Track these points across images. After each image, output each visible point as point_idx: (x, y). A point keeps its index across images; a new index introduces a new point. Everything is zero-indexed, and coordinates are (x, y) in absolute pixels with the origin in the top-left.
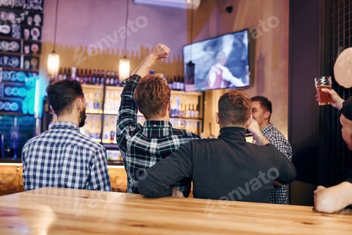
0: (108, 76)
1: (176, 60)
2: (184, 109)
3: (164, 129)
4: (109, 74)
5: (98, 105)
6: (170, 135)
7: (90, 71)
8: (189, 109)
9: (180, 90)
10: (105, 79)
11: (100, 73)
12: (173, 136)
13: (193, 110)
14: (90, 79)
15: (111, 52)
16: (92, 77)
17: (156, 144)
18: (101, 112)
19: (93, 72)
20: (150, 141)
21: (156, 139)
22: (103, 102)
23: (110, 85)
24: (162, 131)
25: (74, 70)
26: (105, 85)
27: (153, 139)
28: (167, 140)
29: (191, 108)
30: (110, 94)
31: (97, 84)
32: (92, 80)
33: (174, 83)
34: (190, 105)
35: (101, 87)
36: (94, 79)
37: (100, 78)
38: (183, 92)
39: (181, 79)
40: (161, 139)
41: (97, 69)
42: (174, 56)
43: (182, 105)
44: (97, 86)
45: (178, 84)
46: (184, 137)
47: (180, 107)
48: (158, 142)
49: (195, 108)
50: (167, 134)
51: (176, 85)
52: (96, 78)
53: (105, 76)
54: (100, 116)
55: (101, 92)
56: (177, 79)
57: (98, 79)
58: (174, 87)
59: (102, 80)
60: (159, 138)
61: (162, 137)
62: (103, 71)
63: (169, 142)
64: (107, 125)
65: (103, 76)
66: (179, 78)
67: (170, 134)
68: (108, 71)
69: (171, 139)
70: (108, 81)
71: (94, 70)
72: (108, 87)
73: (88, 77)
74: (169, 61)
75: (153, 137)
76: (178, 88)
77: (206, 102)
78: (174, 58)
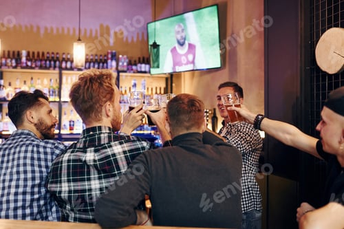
0: (64, 59)
1: (140, 39)
2: (150, 92)
3: (102, 135)
4: (64, 56)
5: (54, 92)
6: (109, 143)
7: (43, 54)
8: (156, 93)
9: (145, 72)
10: (61, 63)
11: (55, 56)
12: (112, 143)
13: (160, 93)
14: (44, 62)
15: (66, 31)
16: (46, 61)
17: (93, 154)
18: (57, 100)
19: (46, 55)
20: (86, 152)
21: (93, 149)
22: (60, 89)
23: (66, 69)
24: (99, 139)
25: (24, 53)
26: (61, 68)
27: (89, 149)
28: (105, 148)
29: (158, 92)
30: (67, 79)
31: (52, 69)
32: (46, 64)
33: (139, 65)
34: (156, 88)
35: (57, 71)
36: (48, 62)
37: (55, 62)
38: (148, 75)
39: (146, 60)
40: (99, 148)
41: (50, 52)
42: (138, 34)
43: (148, 89)
44: (51, 71)
45: (143, 65)
46: (126, 142)
47: (146, 91)
48: (96, 151)
49: (162, 92)
50: (106, 141)
51: (141, 67)
52: (50, 61)
53: (61, 59)
54: (57, 104)
55: (57, 76)
56: (141, 60)
57: (52, 63)
58: (139, 70)
59: (57, 63)
60: (96, 147)
61: (100, 145)
62: (57, 53)
63: (108, 150)
64: (65, 114)
65: (58, 59)
66: (144, 58)
67: (110, 141)
68: (64, 54)
69: (110, 146)
70: (64, 65)
71: (48, 53)
72: (64, 72)
73: (41, 61)
74: (132, 41)
75: (89, 147)
76: (143, 70)
77: (174, 85)
78: (138, 37)
